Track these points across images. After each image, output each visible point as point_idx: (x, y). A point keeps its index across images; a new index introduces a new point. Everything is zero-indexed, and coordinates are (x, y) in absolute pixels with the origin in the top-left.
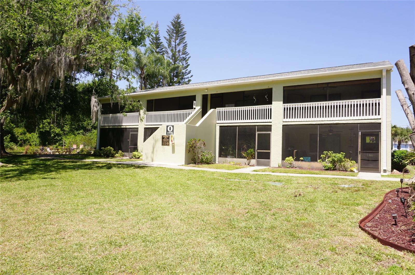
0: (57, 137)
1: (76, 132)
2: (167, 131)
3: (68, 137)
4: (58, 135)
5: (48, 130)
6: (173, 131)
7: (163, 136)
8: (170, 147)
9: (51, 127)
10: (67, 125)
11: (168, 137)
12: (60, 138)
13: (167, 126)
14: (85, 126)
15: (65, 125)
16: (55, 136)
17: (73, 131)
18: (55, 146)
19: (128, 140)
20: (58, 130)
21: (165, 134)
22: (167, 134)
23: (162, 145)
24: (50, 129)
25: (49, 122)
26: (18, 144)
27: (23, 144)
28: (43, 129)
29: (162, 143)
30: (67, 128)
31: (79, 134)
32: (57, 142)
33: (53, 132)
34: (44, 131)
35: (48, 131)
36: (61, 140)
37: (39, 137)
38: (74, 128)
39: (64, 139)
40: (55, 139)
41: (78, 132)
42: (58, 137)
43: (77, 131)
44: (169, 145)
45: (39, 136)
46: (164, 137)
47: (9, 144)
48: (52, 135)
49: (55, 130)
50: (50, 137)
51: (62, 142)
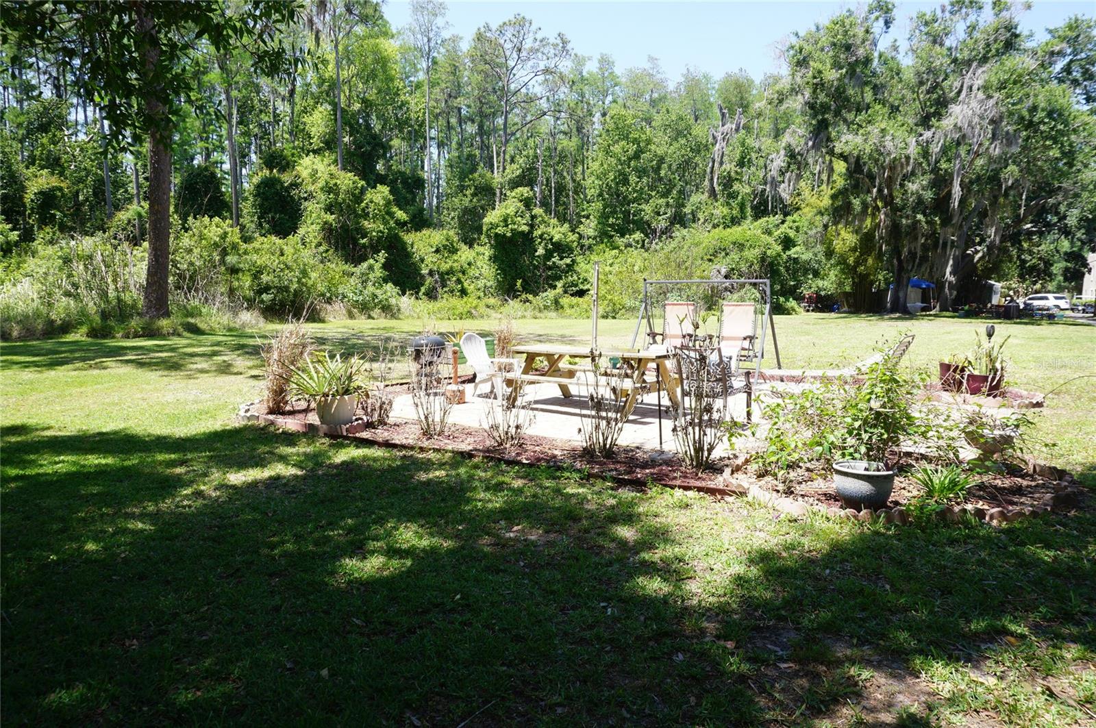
0: (556, 259)
1: (620, 241)
3: (594, 258)
4: (560, 248)
5: (525, 228)
9: (533, 217)
10: (588, 217)
12: (568, 261)
14: (647, 218)
15: (584, 217)
16: (549, 255)
17: (612, 237)
18: (551, 294)
20: (558, 232)
24: (532, 226)
25: (528, 198)
26: (423, 289)
27: (439, 290)
28: (507, 226)
30: (589, 228)
31: (629, 245)
32: (560, 278)
33: (541, 237)
34: (509, 234)
35: (523, 232)
36: (570, 268)
37: (494, 259)
38: (612, 226)
39: (582, 266)
40: (550, 268)
41: (625, 240)
42: (562, 259)
43: (623, 236)
45: (495, 256)
47: (378, 292)
48: (541, 251)
49: (550, 230)
50: (533, 257)
51: (575, 277)
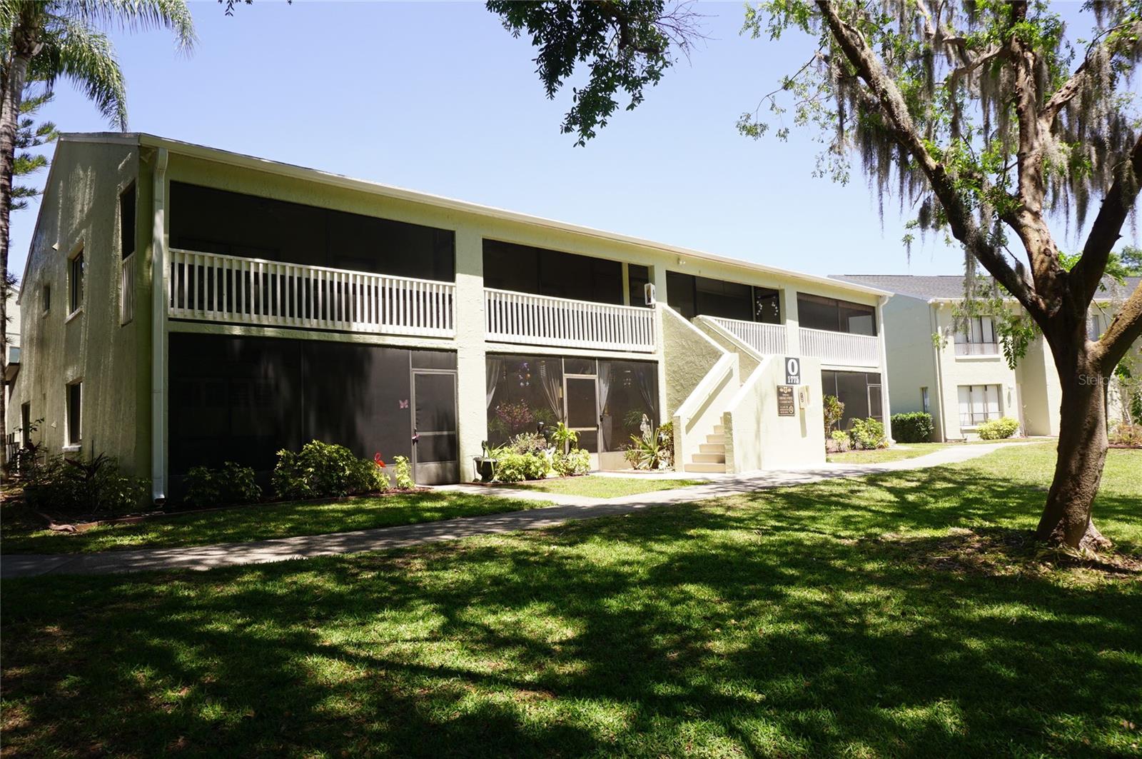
2: (788, 374)
6: (798, 374)
7: (778, 388)
8: (795, 420)
11: (790, 390)
13: (787, 360)
19: (403, 405)
21: (783, 383)
22: (787, 383)
23: (780, 414)
29: (779, 408)
44: (792, 414)
46: (781, 390)
